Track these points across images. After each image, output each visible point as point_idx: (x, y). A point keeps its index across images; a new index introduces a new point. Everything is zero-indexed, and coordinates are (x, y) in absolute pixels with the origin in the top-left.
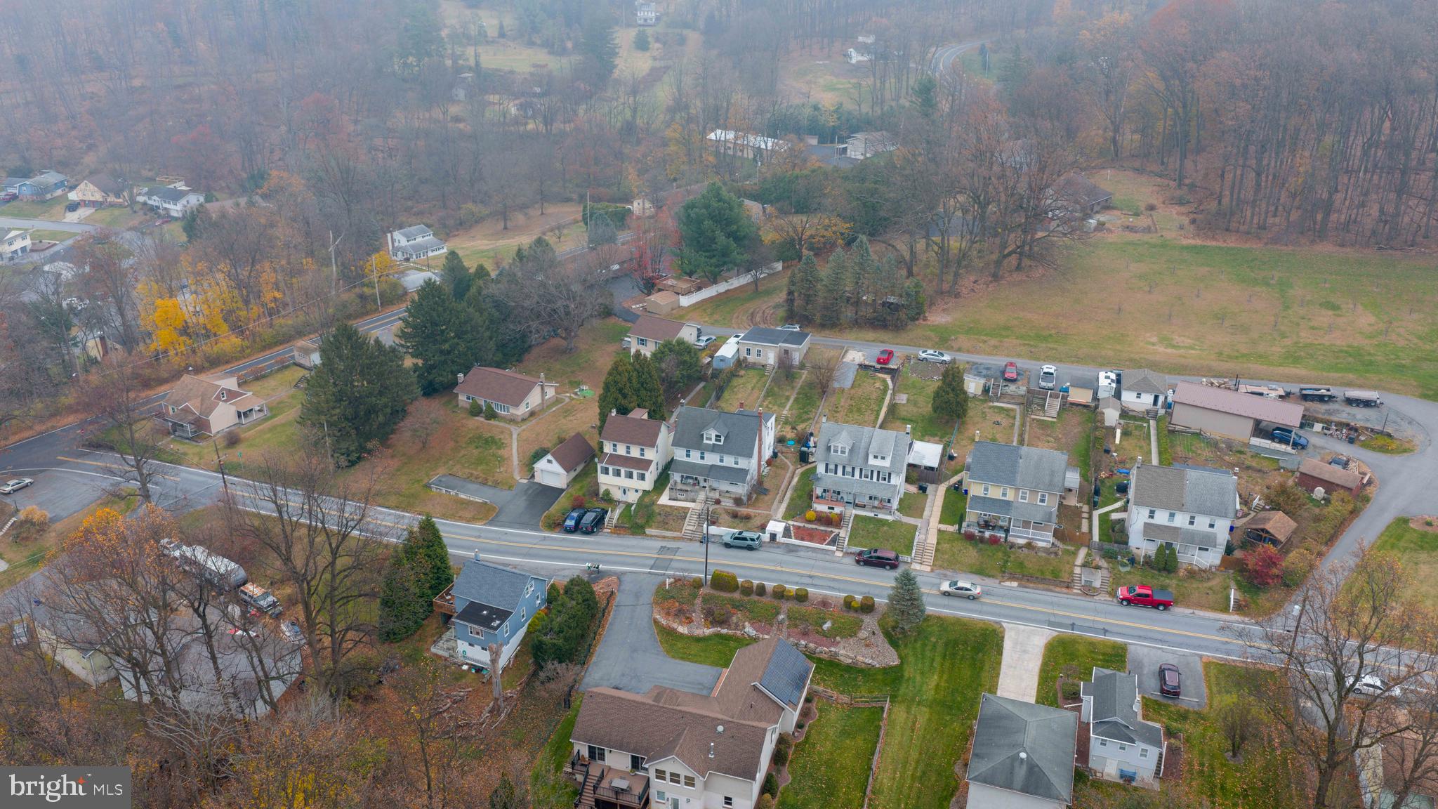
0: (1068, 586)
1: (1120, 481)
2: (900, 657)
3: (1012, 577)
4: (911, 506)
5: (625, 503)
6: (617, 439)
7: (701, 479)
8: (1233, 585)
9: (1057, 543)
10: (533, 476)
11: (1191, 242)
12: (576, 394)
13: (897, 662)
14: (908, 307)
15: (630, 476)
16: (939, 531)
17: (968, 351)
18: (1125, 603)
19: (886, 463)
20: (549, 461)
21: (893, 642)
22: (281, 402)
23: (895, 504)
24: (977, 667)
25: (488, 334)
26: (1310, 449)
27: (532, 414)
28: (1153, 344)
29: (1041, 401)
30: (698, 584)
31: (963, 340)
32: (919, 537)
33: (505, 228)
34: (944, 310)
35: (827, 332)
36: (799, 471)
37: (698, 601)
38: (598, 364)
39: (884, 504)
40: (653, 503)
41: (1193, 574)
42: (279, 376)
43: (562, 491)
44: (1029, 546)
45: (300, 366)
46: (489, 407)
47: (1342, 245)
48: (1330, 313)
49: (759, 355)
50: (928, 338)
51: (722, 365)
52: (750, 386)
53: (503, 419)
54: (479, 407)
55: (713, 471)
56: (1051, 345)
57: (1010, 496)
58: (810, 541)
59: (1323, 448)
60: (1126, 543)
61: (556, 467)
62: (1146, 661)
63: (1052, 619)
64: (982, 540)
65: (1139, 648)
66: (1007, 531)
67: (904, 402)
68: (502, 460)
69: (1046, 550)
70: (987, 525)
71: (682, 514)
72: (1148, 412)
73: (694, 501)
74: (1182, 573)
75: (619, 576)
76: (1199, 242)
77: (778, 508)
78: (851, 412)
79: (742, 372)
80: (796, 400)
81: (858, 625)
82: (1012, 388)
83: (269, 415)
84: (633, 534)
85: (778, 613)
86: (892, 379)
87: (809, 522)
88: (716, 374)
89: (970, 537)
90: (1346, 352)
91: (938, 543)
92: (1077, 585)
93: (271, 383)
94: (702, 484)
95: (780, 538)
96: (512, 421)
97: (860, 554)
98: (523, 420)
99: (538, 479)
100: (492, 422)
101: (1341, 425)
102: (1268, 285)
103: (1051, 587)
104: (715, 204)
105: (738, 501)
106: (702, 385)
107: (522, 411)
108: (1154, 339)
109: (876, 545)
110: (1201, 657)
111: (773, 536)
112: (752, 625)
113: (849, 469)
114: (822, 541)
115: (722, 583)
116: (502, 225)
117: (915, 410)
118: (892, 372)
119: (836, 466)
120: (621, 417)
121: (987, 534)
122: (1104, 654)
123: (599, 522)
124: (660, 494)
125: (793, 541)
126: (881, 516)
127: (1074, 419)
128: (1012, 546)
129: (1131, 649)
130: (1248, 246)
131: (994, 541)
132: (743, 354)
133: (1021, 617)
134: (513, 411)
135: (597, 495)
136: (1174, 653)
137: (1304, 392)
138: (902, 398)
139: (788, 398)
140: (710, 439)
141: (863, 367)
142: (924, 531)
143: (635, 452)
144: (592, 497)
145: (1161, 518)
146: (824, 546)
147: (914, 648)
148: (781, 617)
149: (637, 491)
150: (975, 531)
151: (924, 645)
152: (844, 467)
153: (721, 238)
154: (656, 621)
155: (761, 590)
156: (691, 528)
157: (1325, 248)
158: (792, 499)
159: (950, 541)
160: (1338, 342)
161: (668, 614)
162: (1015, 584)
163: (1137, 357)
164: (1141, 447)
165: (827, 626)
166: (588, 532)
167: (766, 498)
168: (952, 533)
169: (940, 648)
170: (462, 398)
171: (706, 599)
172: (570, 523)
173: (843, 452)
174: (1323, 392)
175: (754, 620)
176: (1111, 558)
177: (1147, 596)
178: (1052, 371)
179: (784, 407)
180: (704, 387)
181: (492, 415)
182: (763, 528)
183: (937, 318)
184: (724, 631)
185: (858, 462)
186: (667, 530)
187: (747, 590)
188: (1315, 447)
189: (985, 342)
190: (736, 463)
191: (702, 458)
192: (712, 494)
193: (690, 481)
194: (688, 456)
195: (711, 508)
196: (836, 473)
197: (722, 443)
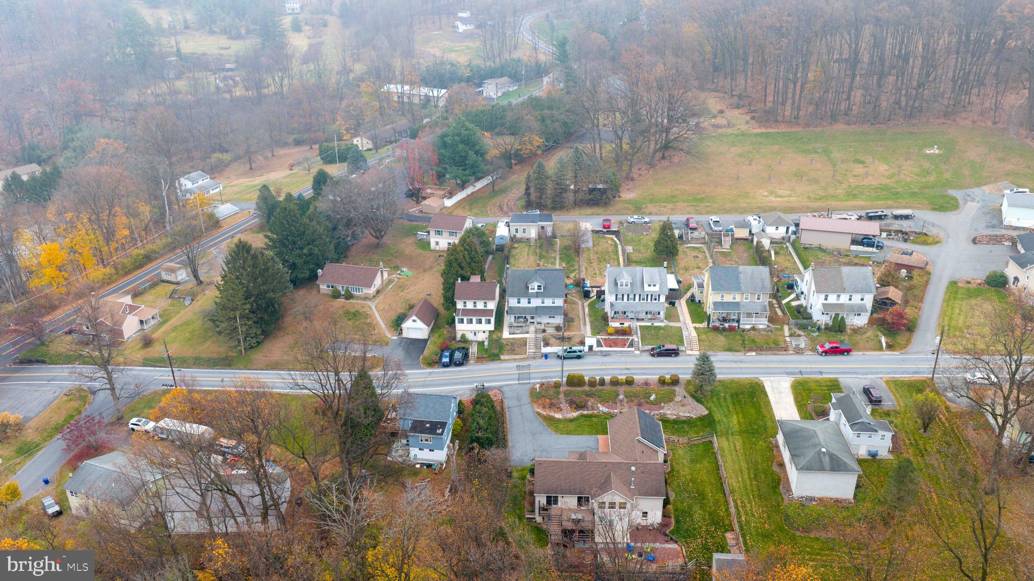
0: (786, 349)
1: (786, 282)
2: (707, 409)
3: (751, 350)
4: (672, 316)
5: (476, 341)
6: (466, 297)
7: (528, 317)
8: (880, 334)
9: (770, 324)
10: (401, 333)
11: (759, 131)
12: (400, 274)
13: (706, 412)
14: (611, 189)
15: (480, 322)
16: (695, 328)
17: (656, 214)
18: (824, 354)
19: (657, 289)
20: (414, 321)
21: (699, 401)
22: (165, 310)
23: (662, 315)
24: (757, 407)
25: (328, 240)
26: (885, 248)
27: (378, 292)
28: (767, 197)
29: (718, 240)
30: (557, 385)
31: (651, 207)
32: (685, 333)
33: (251, 169)
34: (628, 189)
35: (559, 212)
36: (586, 304)
37: (561, 396)
38: (406, 252)
39: (655, 315)
40: (500, 338)
41: (856, 331)
42: (153, 291)
43: (425, 341)
44: (753, 329)
45: (168, 282)
46: (347, 291)
47: (850, 125)
48: (861, 166)
49: (524, 232)
50: (628, 209)
51: (502, 242)
52: (525, 254)
53: (358, 298)
54: (339, 291)
55: (539, 310)
56: (707, 204)
57: (738, 298)
58: (616, 347)
59: (892, 247)
60: (811, 318)
61: (420, 324)
62: (852, 385)
63: (787, 371)
64: (724, 329)
65: (845, 379)
66: (738, 321)
67: (632, 251)
68: (372, 326)
69: (764, 330)
70: (725, 320)
71: (524, 343)
72: (783, 238)
73: (527, 333)
74: (849, 331)
75: (500, 388)
76: (764, 130)
77: (586, 329)
78: (600, 262)
79: (516, 245)
80: (561, 259)
81: (673, 393)
82: (696, 234)
83: (161, 320)
84: (492, 360)
85: (618, 395)
86: (617, 237)
87: (611, 334)
88: (501, 248)
89: (716, 329)
90: (880, 188)
91: (698, 336)
92: (791, 349)
93: (149, 297)
94: (530, 320)
95: (595, 348)
96: (366, 298)
97: (653, 349)
98: (374, 297)
99: (405, 334)
100: (351, 301)
101: (897, 232)
102: (816, 152)
103: (776, 352)
104: (464, 132)
105: (558, 328)
106: (490, 257)
107: (372, 291)
108: (766, 194)
109: (660, 343)
110: (881, 378)
111: (591, 348)
112: (603, 405)
113: (631, 296)
114: (624, 345)
115: (574, 381)
116: (248, 166)
117: (641, 255)
118: (614, 233)
119: (623, 295)
120: (465, 283)
121: (726, 325)
122: (827, 386)
123: (466, 356)
124: (501, 331)
125: (605, 349)
126: (656, 324)
127: (741, 248)
128: (744, 330)
129: (841, 380)
130: (793, 130)
131: (732, 329)
132: (513, 232)
133: (770, 372)
134: (366, 291)
135: (454, 338)
136: (866, 379)
137: (870, 215)
138: (629, 249)
139: (555, 258)
140: (534, 289)
141: (595, 232)
142: (686, 329)
143: (480, 305)
144: (451, 341)
145: (832, 299)
146: (626, 349)
147: (713, 402)
148: (621, 397)
149: (484, 332)
150: (717, 324)
151: (718, 399)
152: (628, 295)
153: (472, 156)
154: (538, 414)
155: (602, 382)
156: (533, 351)
157: (839, 127)
158: (591, 322)
159: (705, 333)
160: (873, 183)
161: (544, 407)
162: (754, 353)
163: (761, 205)
164: (789, 260)
165: (653, 397)
166: (460, 364)
167: (575, 324)
168: (704, 328)
169: (729, 399)
170: (323, 287)
171: (566, 394)
172: (446, 360)
173: (626, 285)
174: (880, 213)
175: (604, 401)
176: (804, 328)
177: (837, 347)
178: (718, 220)
179: (555, 264)
180: (493, 258)
181: (349, 296)
182: (582, 343)
183: (627, 195)
184: (586, 412)
185: (638, 291)
186: (516, 354)
187: (592, 383)
188: (888, 247)
189: (665, 207)
190: (553, 303)
191: (529, 303)
192: (539, 326)
193: (522, 320)
194: (519, 302)
195: (541, 335)
196: (623, 299)
197: (542, 291)
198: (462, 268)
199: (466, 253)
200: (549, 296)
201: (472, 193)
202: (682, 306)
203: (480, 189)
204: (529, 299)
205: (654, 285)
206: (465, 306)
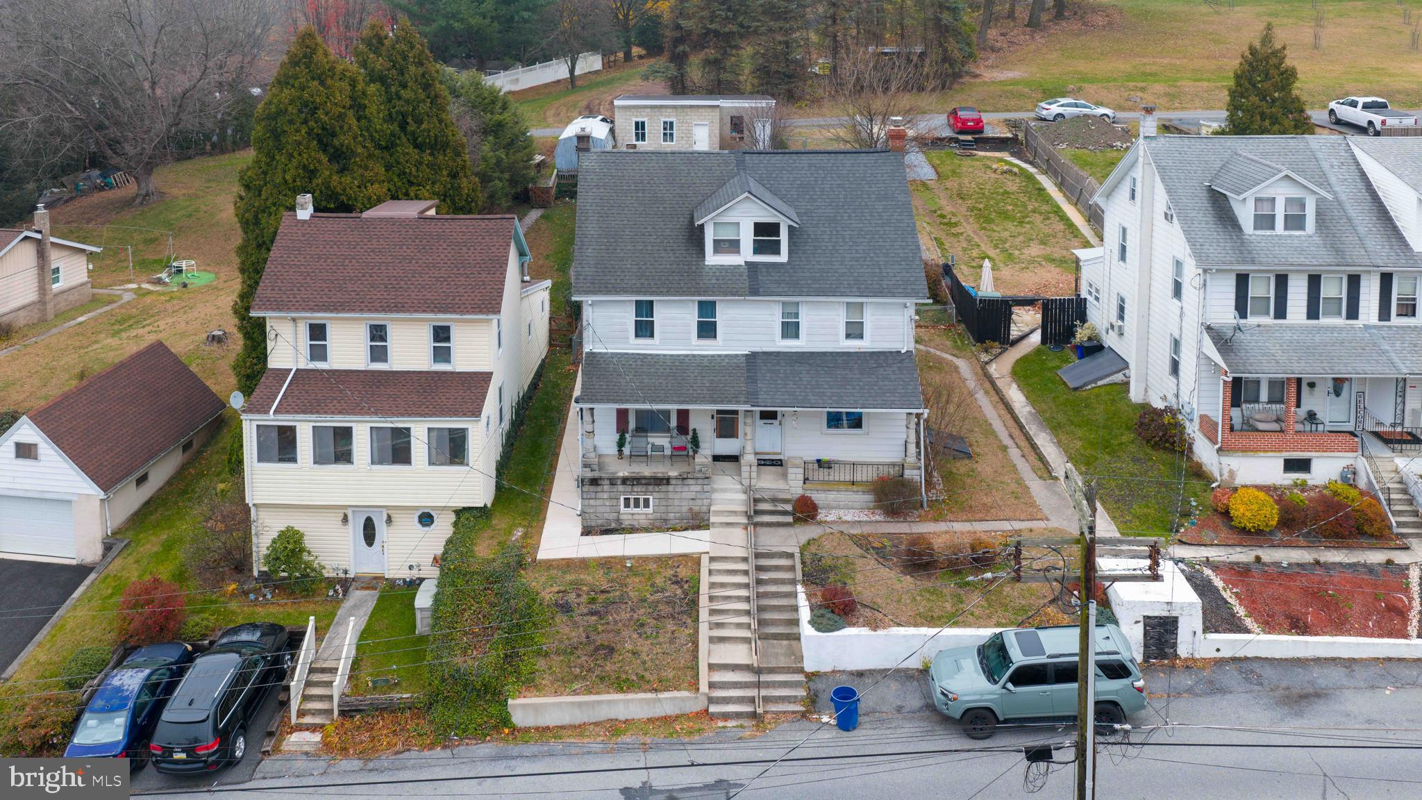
5: (371, 582)
6: (327, 297)
7: (703, 425)
15: (397, 450)
17: (1122, 108)
20: (26, 451)
34: (994, 66)
40: (521, 560)
49: (668, 136)
61: (56, 475)
71: (673, 591)
73: (698, 522)
78: (989, 221)
86: (1018, 154)
87: (1258, 536)
94: (712, 444)
105: (892, 495)
106: (532, 214)
111: (1163, 633)
113: (1332, 289)
114: (1389, 620)
118: (998, 144)
119: (1282, 281)
120: (337, 224)
124: (536, 514)
132: (625, 138)
135: (241, 565)
140: (734, 246)
141: (929, 144)
143: (409, 348)
144: (220, 580)
149: (426, 519)
152: (1314, 282)
167: (984, 469)
173: (1295, 222)
180: (544, 217)
185: (1373, 254)
186: (622, 684)
190: (854, 331)
191: (707, 330)
192: (768, 482)
193: (661, 440)
194: (644, 329)
195: (791, 540)
196: (1281, 313)
197: (783, 257)
200: (825, 288)
204: (707, 309)
206: (316, 352)
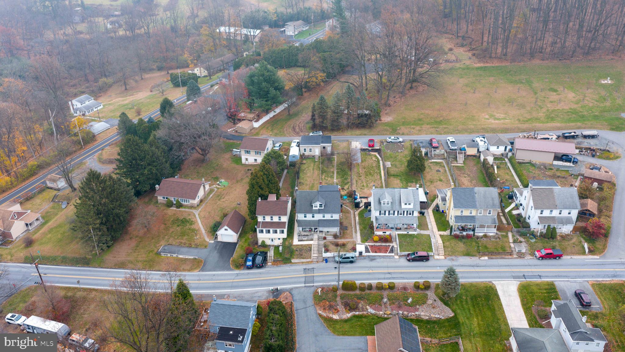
0: (511, 254)
1: (507, 193)
2: (453, 311)
3: (484, 255)
4: (423, 225)
5: (273, 246)
6: (264, 214)
7: (313, 227)
8: (583, 240)
9: (498, 232)
10: (216, 238)
11: (479, 65)
12: (219, 185)
13: (453, 315)
14: (374, 116)
15: (276, 232)
16: (441, 235)
17: (408, 134)
18: (541, 259)
19: (411, 206)
20: (226, 230)
21: (446, 304)
22: (47, 212)
23: (415, 226)
24: (492, 310)
25: (164, 160)
26: (579, 163)
27: (201, 201)
28: (488, 119)
29: (454, 156)
30: (334, 290)
31: (403, 129)
32: (433, 240)
33: (126, 89)
34: (386, 114)
35: (336, 133)
36: (357, 213)
37: (338, 299)
38: (224, 166)
39: (409, 227)
40: (291, 244)
41: (564, 237)
42: (40, 196)
43: (235, 244)
44: (485, 236)
45: (51, 188)
46: (178, 201)
47: (543, 60)
48: (555, 93)
49: (310, 151)
50: (387, 130)
51: (294, 160)
52: (311, 168)
53: (186, 207)
54: (172, 202)
55: (321, 223)
56: (445, 126)
57: (474, 213)
58: (380, 252)
59: (584, 162)
60: (529, 227)
61: (230, 232)
62: (565, 289)
63: (514, 275)
64: (463, 237)
65: (559, 283)
66: (474, 230)
67: (390, 166)
68: (195, 231)
69: (494, 237)
70: (463, 229)
71: (309, 248)
72: (502, 155)
73: (312, 240)
74: (559, 238)
75: (290, 291)
76: (482, 65)
77: (356, 236)
78: (367, 175)
79: (304, 162)
80: (338, 173)
81: (426, 297)
82: (437, 152)
83: (43, 221)
84: (285, 263)
85: (383, 298)
86: (379, 154)
87: (376, 242)
88: (293, 164)
89: (456, 237)
90: (571, 112)
91: (443, 243)
92: (515, 253)
93: (37, 201)
94: (314, 230)
95: (364, 254)
96: (192, 207)
97: (409, 255)
98: (198, 205)
99: (220, 239)
100: (181, 209)
101: (587, 149)
102: (522, 83)
103: (503, 256)
104: (266, 74)
105: (335, 236)
106: (286, 171)
107: (196, 201)
108: (487, 117)
109: (414, 249)
110: (588, 281)
111: (361, 253)
112: (371, 307)
113: (392, 212)
114: (386, 251)
115: (348, 287)
116: (124, 88)
117: (397, 170)
118: (376, 150)
119: (385, 212)
120: (264, 201)
121: (465, 233)
122: (546, 289)
123: (265, 260)
124: (292, 239)
125: (371, 254)
126: (410, 233)
127: (471, 163)
128: (478, 237)
129: (556, 283)
130: (503, 64)
131: (468, 236)
132: (302, 151)
133: (501, 276)
134: (191, 201)
135: (257, 243)
136: (575, 282)
137: (566, 135)
138: (388, 164)
139: (333, 173)
141: (363, 150)
142: (433, 237)
143: (276, 219)
144: (254, 245)
145: (546, 213)
146: (388, 254)
147: (457, 304)
148: (385, 300)
149: (279, 239)
150: (458, 233)
151: (461, 302)
152: (389, 212)
153: (273, 92)
154: (320, 315)
155: (370, 287)
156: (316, 255)
157: (536, 62)
158: (361, 230)
159: (449, 240)
160: (565, 108)
161: (325, 309)
162: (486, 258)
163: (485, 127)
164: (508, 173)
165: (410, 301)
166: (261, 267)
167: (348, 231)
168: (447, 236)
169: (469, 302)
170: (160, 198)
171: (342, 297)
172: (249, 263)
173: (388, 204)
174: (573, 134)
175: (372, 304)
176: (524, 236)
177: (551, 254)
178: (454, 140)
179: (334, 178)
180: (288, 172)
181: (179, 205)
182: (354, 249)
183: (386, 119)
184: (357, 313)
185: (397, 207)
186: (303, 258)
187: (362, 288)
188: (581, 161)
189: (414, 128)
190: (332, 217)
192: (321, 235)
193: (308, 230)
194: (305, 217)
195: (322, 242)
196: (385, 215)
197: (323, 208)
198: (262, 189)
199: (265, 177)
200: (328, 212)
201: (274, 116)
202: (430, 214)
203: (279, 113)
204: (313, 215)
205: (410, 204)
206: (264, 219)
